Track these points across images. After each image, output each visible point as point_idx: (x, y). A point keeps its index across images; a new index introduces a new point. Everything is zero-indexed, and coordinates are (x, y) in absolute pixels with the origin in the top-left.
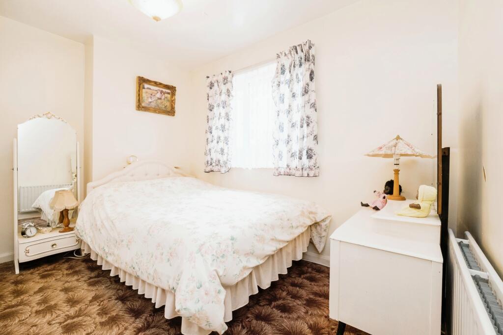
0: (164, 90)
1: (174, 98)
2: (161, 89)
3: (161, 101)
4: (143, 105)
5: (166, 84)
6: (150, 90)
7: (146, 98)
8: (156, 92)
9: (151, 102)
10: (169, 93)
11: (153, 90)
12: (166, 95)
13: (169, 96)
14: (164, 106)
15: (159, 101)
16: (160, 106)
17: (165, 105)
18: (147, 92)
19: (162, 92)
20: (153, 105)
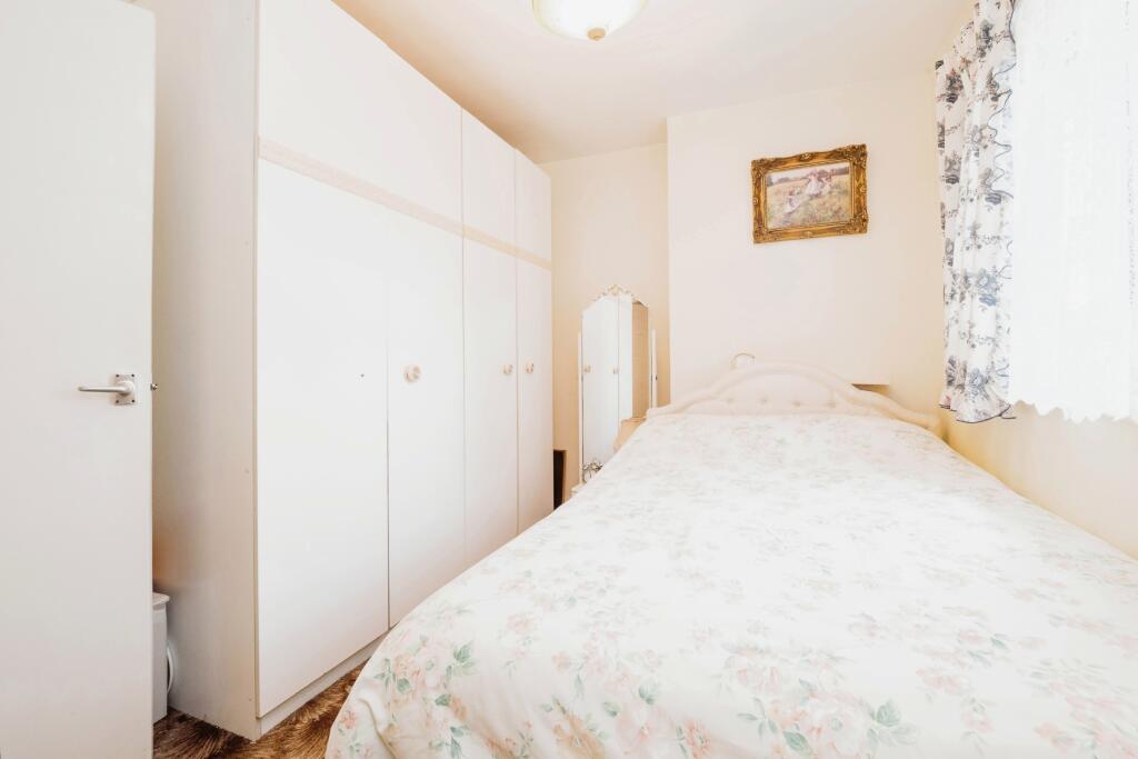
0: (828, 168)
1: (861, 181)
2: (819, 168)
3: (820, 201)
4: (771, 225)
5: (831, 149)
6: (787, 184)
7: (777, 207)
8: (806, 181)
9: (790, 213)
10: (844, 172)
11: (796, 179)
12: (835, 179)
13: (846, 178)
14: (830, 214)
15: (815, 203)
16: (819, 215)
17: (835, 208)
18: (778, 192)
19: (820, 176)
20: (798, 217)
